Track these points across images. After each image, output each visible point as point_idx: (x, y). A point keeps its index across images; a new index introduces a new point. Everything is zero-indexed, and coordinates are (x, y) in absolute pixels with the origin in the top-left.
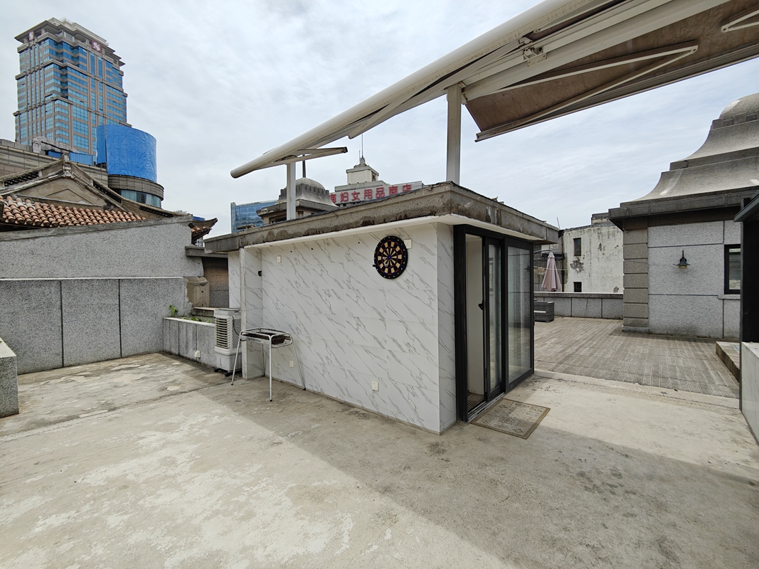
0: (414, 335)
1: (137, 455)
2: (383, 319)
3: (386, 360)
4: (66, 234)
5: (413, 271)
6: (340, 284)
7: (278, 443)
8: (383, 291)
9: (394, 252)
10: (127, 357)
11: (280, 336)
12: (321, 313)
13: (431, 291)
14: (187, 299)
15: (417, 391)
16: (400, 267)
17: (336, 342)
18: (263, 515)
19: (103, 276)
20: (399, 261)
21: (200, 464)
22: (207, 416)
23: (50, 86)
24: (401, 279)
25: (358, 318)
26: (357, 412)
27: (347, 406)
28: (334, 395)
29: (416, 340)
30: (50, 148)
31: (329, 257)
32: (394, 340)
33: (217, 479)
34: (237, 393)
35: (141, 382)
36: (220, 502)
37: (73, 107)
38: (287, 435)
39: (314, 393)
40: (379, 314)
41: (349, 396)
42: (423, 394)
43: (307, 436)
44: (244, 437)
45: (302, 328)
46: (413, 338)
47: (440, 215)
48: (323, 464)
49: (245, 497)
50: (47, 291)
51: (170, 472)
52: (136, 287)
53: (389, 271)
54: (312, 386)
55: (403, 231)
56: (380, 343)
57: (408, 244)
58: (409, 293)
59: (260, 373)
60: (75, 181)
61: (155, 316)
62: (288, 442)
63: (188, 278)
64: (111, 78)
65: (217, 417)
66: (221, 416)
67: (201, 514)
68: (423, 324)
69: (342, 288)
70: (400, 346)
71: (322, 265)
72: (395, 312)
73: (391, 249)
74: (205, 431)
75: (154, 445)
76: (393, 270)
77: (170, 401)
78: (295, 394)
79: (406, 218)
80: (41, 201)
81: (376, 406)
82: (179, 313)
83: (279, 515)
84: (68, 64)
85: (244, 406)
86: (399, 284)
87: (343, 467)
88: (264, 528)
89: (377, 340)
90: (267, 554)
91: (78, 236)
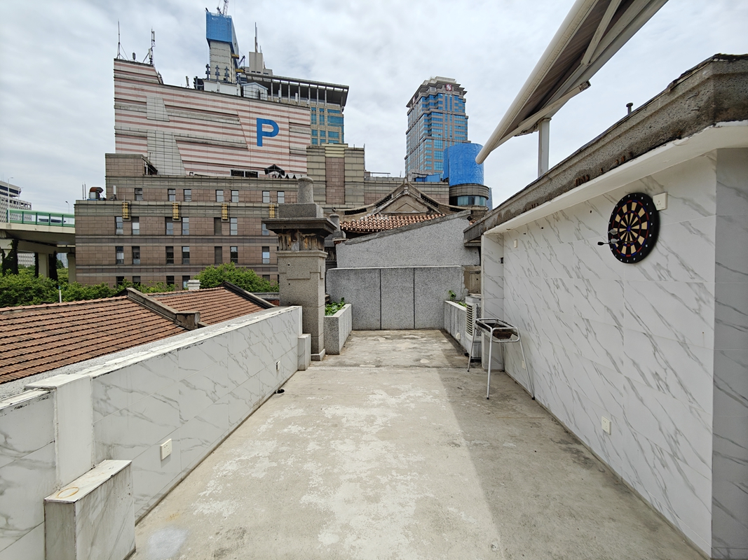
0: (666, 362)
1: (360, 406)
2: (619, 327)
3: (623, 391)
4: (384, 236)
5: (668, 249)
6: (568, 272)
7: (456, 445)
8: (620, 282)
9: (636, 219)
10: (418, 329)
11: (509, 330)
12: (549, 308)
13: (701, 285)
14: (463, 286)
15: (668, 459)
16: (645, 242)
17: (564, 349)
18: (384, 506)
19: (405, 265)
20: (641, 233)
21: (387, 433)
22: (424, 393)
23: (422, 131)
24: (647, 263)
25: (587, 320)
26: (578, 452)
27: (570, 439)
28: (561, 418)
29: (669, 371)
30: (417, 176)
31: (559, 237)
32: (634, 363)
33: (384, 451)
34: (465, 381)
35: (411, 350)
36: (369, 472)
37: (435, 141)
38: (471, 441)
39: (542, 406)
40: (615, 318)
41: (576, 425)
42: (680, 470)
43: (490, 452)
44: (434, 424)
45: (532, 325)
46: (665, 366)
47: (691, 134)
48: (478, 491)
49: (386, 480)
50: (373, 276)
51: (365, 429)
52: (425, 274)
53: (629, 250)
54: (540, 397)
55: (654, 181)
56: (614, 363)
57: (659, 202)
58: (661, 287)
59: (499, 367)
60: (410, 196)
61: (438, 299)
62: (466, 449)
63: (466, 267)
64: (457, 108)
65: (431, 396)
66: (436, 396)
67: (350, 474)
68: (683, 344)
69: (571, 277)
70: (643, 375)
71: (551, 247)
72: (637, 318)
73: (632, 215)
74: (413, 405)
75: (375, 402)
76: (633, 250)
77: (413, 371)
78: (520, 400)
79: (633, 156)
80: (392, 214)
81: (607, 456)
82: (457, 298)
83: (393, 517)
84: (432, 110)
85: (460, 394)
86: (644, 272)
87: (497, 510)
88: (373, 519)
89: (611, 358)
90: (353, 545)
91: (391, 236)
